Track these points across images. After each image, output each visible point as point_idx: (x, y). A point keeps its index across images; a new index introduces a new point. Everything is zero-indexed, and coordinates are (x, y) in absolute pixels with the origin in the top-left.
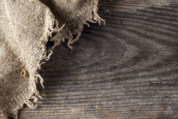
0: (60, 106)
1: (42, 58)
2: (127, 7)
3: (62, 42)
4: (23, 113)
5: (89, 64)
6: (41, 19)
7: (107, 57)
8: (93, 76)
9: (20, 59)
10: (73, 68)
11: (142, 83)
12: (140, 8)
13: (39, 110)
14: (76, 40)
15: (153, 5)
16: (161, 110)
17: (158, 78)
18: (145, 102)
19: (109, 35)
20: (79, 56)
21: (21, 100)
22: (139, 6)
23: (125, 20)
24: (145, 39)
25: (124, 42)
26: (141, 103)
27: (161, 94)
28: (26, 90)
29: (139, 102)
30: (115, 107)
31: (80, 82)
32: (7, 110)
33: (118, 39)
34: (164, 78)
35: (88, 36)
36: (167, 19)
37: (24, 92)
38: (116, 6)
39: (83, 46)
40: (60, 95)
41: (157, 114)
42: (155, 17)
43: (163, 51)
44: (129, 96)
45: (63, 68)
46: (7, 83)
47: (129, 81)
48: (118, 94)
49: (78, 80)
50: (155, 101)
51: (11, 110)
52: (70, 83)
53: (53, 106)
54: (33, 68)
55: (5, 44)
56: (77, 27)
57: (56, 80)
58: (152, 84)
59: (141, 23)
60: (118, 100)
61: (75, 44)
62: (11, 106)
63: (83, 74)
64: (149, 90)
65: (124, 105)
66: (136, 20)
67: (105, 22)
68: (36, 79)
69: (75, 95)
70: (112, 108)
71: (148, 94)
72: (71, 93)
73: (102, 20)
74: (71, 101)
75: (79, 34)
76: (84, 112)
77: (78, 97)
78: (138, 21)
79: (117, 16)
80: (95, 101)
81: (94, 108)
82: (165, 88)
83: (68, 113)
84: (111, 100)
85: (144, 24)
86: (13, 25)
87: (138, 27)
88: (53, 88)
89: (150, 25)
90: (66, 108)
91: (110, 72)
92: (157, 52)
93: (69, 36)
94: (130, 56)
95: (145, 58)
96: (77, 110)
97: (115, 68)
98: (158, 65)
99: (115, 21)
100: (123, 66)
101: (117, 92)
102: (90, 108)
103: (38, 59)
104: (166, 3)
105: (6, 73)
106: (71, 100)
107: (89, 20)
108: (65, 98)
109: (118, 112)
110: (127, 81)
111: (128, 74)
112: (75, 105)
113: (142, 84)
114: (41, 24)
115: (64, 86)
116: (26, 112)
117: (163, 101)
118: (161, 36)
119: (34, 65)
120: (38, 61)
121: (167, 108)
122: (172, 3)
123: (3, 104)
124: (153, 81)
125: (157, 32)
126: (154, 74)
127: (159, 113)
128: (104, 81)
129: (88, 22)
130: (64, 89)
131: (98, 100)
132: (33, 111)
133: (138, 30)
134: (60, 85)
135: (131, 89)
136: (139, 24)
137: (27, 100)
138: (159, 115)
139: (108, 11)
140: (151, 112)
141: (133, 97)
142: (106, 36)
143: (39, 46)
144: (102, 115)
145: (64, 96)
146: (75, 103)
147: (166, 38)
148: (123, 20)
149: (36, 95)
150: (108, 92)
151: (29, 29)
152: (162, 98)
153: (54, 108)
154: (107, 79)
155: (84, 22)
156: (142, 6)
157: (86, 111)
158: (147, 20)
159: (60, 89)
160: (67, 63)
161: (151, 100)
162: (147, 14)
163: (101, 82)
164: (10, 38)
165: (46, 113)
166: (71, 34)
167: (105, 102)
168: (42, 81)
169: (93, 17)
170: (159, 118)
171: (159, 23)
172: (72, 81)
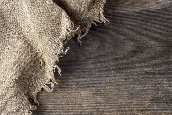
0: (72, 90)
1: (60, 52)
2: (125, 9)
3: (73, 37)
4: (41, 95)
5: (95, 56)
6: (58, 20)
7: (110, 50)
8: (99, 65)
9: (37, 50)
10: (82, 59)
11: (139, 72)
12: (137, 10)
13: (54, 93)
14: (84, 36)
15: (147, 8)
16: (154, 94)
17: (152, 68)
18: (141, 87)
19: (111, 32)
20: (87, 49)
21: (39, 85)
22: (136, 9)
23: (124, 20)
24: (141, 36)
25: (124, 39)
26: (138, 88)
27: (154, 81)
28: (43, 76)
29: (136, 87)
30: (117, 91)
31: (88, 71)
32: (28, 93)
33: (119, 36)
34: (156, 69)
35: (94, 32)
36: (158, 21)
37: (41, 78)
38: (117, 8)
39: (90, 41)
40: (72, 81)
41: (151, 97)
42: (149, 19)
43: (156, 46)
44: (128, 83)
45: (74, 59)
46: (28, 71)
47: (129, 70)
48: (119, 80)
49: (87, 69)
50: (150, 87)
51: (31, 93)
52: (80, 71)
53: (66, 89)
54: (52, 60)
55: (23, 38)
56: (86, 26)
57: (68, 68)
58: (147, 73)
59: (137, 23)
60: (119, 85)
61: (84, 39)
62: (31, 90)
63: (90, 64)
64: (145, 78)
65: (124, 90)
66: (133, 20)
67: (109, 22)
68: (54, 69)
69: (85, 81)
70: (115, 92)
71: (144, 81)
72: (81, 79)
73: (107, 20)
74: (81, 86)
75: (87, 31)
76: (92, 95)
77: (87, 83)
78: (135, 21)
79: (118, 16)
80: (101, 86)
81: (100, 91)
82: (157, 76)
83: (78, 96)
84: (114, 86)
85: (140, 24)
86: (33, 23)
87: (135, 26)
88: (65, 75)
89: (145, 25)
90: (77, 91)
91: (113, 63)
92: (151, 47)
93: (79, 32)
94: (129, 50)
95: (141, 52)
96: (86, 93)
97: (117, 59)
98: (152, 58)
99: (116, 21)
100: (123, 58)
102: (97, 92)
103: (57, 53)
104: (158, 7)
107: (96, 20)
108: (76, 83)
109: (120, 95)
110: (127, 71)
111: (128, 64)
112: (85, 89)
113: (139, 73)
114: (58, 24)
115: (75, 74)
116: (43, 94)
117: (156, 87)
118: (154, 34)
119: (53, 58)
120: (56, 55)
121: (159, 92)
122: (162, 7)
123: (24, 88)
124: (148, 71)
125: (151, 31)
126: (148, 65)
127: (153, 96)
128: (108, 70)
130: (75, 76)
131: (103, 85)
132: (49, 94)
133: (135, 29)
134: (72, 72)
135: (130, 77)
136: (136, 24)
137: (45, 85)
138: (152, 98)
139: (110, 12)
140: (146, 95)
141: (132, 83)
142: (109, 33)
143: (57, 42)
144: (107, 97)
146: (85, 87)
147: (158, 36)
148: (123, 20)
149: (52, 81)
150: (112, 79)
151: (48, 28)
152: (155, 84)
153: (67, 92)
154: (111, 68)
155: (93, 22)
156: (139, 9)
157: (93, 94)
158: (142, 21)
159: (71, 76)
160: (77, 54)
161: (146, 86)
162: (142, 15)
163: (106, 71)
164: (27, 32)
165: (61, 95)
166: (80, 31)
167: (109, 87)
168: (59, 71)
169: (99, 18)
170: (153, 100)
171: (152, 23)
172: (81, 69)
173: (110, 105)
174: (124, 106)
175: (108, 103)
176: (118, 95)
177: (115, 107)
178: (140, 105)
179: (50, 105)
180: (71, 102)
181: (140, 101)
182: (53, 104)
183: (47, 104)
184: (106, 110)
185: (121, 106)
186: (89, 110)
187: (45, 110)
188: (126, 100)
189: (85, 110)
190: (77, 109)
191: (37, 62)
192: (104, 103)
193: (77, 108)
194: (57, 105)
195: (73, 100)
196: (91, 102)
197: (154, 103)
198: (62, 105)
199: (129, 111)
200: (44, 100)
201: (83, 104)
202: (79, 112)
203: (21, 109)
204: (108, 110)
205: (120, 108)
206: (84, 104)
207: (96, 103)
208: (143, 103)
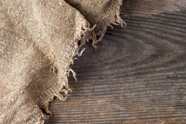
0: (87, 98)
1: (75, 54)
2: (143, 12)
3: (87, 42)
4: (53, 105)
5: (112, 61)
7: (128, 55)
8: (116, 71)
9: (48, 57)
10: (98, 65)
11: (160, 76)
12: (155, 13)
13: (68, 102)
14: (99, 40)
15: (165, 11)
16: (178, 99)
17: (174, 72)
18: (163, 93)
19: (128, 36)
20: (103, 55)
21: (51, 94)
22: (154, 12)
23: (142, 24)
24: (161, 40)
25: (143, 42)
26: (160, 93)
27: (177, 86)
28: (55, 84)
29: (158, 93)
30: (137, 97)
31: (105, 77)
32: (38, 102)
33: (137, 40)
34: (179, 72)
35: (109, 37)
36: (179, 23)
37: (53, 86)
38: (134, 12)
39: (106, 46)
40: (87, 88)
42: (168, 21)
43: (177, 49)
44: (149, 88)
45: (89, 65)
46: (39, 78)
47: (149, 75)
48: (139, 86)
49: (103, 75)
50: (173, 92)
51: (42, 102)
52: (95, 77)
53: (81, 98)
54: (66, 63)
55: (33, 44)
56: (101, 29)
57: (82, 75)
58: (168, 77)
59: (156, 26)
60: (139, 91)
61: (99, 44)
62: (42, 99)
63: (106, 70)
64: (167, 82)
65: (145, 96)
66: (151, 24)
67: (126, 25)
68: (68, 73)
69: (101, 88)
70: (135, 99)
71: (166, 86)
72: (97, 86)
73: (124, 23)
74: (98, 94)
75: (103, 35)
76: (110, 103)
77: (104, 90)
78: (153, 25)
79: (135, 20)
80: (119, 93)
81: (119, 99)
82: (180, 80)
83: (95, 104)
84: (134, 92)
85: (159, 27)
86: (45, 26)
87: (154, 29)
88: (80, 83)
89: (164, 28)
90: (93, 99)
91: (131, 68)
92: (172, 51)
93: (93, 37)
94: (149, 54)
95: (162, 55)
96: (103, 101)
97: (136, 64)
98: (173, 62)
99: (133, 25)
100: (142, 63)
101: (138, 85)
102: (115, 99)
103: (71, 55)
104: (177, 9)
105: (38, 69)
106: (97, 92)
107: (112, 22)
108: (92, 91)
109: (140, 102)
110: (147, 76)
111: (147, 69)
112: (101, 97)
113: (160, 78)
114: (72, 25)
115: (90, 81)
116: (56, 104)
117: (179, 92)
118: (174, 37)
119: (67, 61)
120: (71, 57)
121: (183, 97)
122: (182, 9)
123: (35, 97)
124: (170, 75)
125: (171, 34)
126: (170, 69)
127: (177, 102)
128: (126, 76)
129: (111, 24)
130: (91, 83)
131: (122, 92)
133: (154, 32)
134: (87, 79)
135: (150, 82)
136: (154, 27)
137: (57, 93)
138: (176, 103)
139: (126, 16)
140: (169, 101)
141: (153, 88)
142: (126, 37)
143: (72, 43)
144: (126, 104)
145: (91, 89)
146: (101, 95)
147: (179, 39)
148: (140, 24)
149: (66, 88)
150: (131, 85)
151: (61, 29)
152: (178, 89)
153: (82, 100)
154: (129, 74)
155: (108, 25)
156: (157, 12)
157: (111, 101)
158: (161, 24)
159: (86, 83)
160: (92, 60)
161: (169, 91)
162: (161, 18)
163: (124, 76)
164: (38, 38)
165: (75, 104)
166: (95, 35)
167: (128, 94)
168: (74, 74)
169: (116, 20)
170: (177, 106)
171: (172, 26)
172: (97, 76)
173: (130, 112)
174: (145, 114)
175: (128, 111)
176: (139, 102)
177: (135, 115)
178: (163, 112)
179: (63, 115)
180: (87, 111)
181: (163, 108)
182: (67, 114)
183: (60, 115)
184: (126, 118)
185: (143, 114)
186: (107, 119)
187: (57, 120)
188: (148, 107)
189: (103, 120)
190: (94, 119)
191: (48, 69)
192: (124, 111)
193: (94, 117)
194: (71, 114)
195: (89, 109)
196: (109, 110)
197: (178, 109)
198: (77, 114)
199: (151, 118)
200: (57, 110)
201: (100, 113)
202: (96, 121)
203: (32, 118)
204: (128, 118)
205: (141, 115)
206: (102, 113)
207: (115, 111)
208: (166, 109)
